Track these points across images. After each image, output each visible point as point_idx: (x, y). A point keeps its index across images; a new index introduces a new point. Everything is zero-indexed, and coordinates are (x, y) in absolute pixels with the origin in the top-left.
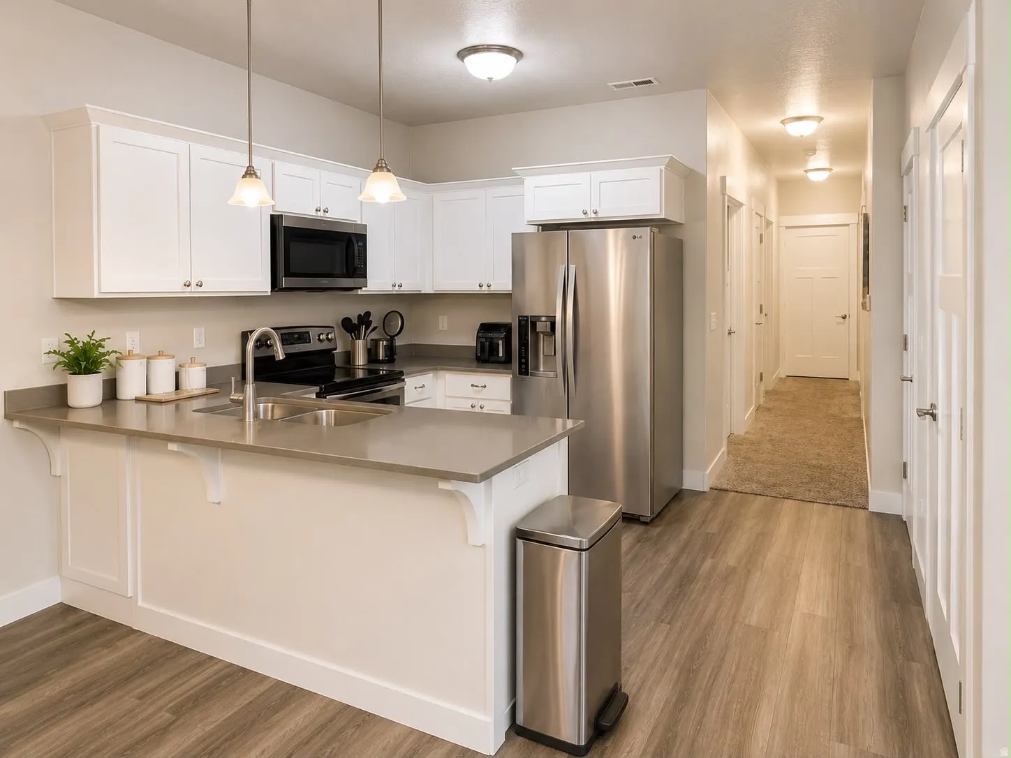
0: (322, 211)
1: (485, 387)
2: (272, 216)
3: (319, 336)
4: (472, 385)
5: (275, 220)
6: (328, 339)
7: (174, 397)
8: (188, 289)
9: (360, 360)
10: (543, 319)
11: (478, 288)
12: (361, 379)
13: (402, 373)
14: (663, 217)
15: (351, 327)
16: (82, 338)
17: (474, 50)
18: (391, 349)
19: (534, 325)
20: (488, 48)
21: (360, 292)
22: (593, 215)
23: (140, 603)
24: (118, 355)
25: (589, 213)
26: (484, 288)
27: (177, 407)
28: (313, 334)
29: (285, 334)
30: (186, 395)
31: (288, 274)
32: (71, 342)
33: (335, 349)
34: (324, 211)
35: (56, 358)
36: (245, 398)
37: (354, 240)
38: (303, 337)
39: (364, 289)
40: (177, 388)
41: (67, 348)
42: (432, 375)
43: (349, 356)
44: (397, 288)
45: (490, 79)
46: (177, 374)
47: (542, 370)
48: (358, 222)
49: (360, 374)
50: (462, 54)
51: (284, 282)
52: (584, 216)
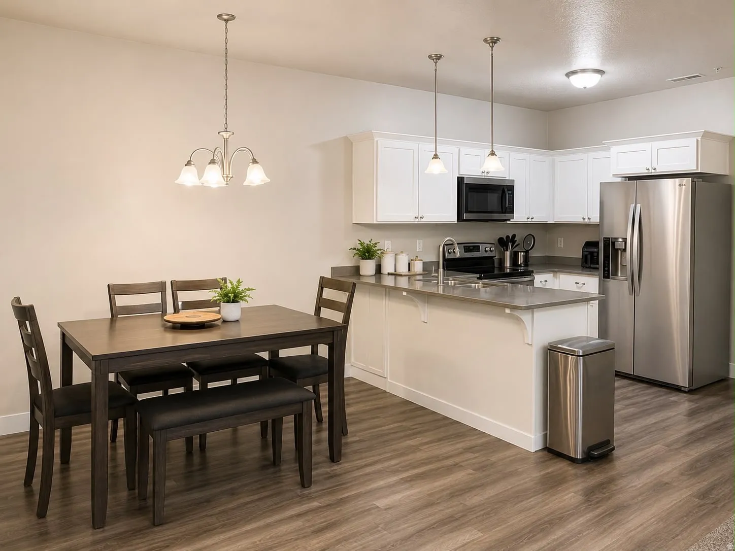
0: (486, 173)
1: (584, 284)
2: (458, 177)
3: (485, 248)
4: (576, 283)
5: (460, 180)
6: (491, 251)
7: (407, 273)
8: (417, 220)
9: (508, 264)
10: (620, 240)
11: (582, 220)
12: (508, 273)
13: (532, 272)
14: (699, 171)
15: (503, 243)
16: (367, 242)
17: (574, 72)
18: (526, 258)
19: (613, 244)
20: (583, 71)
21: (508, 222)
22: (653, 171)
23: (389, 380)
24: (382, 251)
25: (650, 169)
26: (586, 220)
27: (409, 278)
28: (482, 247)
29: (466, 246)
30: (414, 273)
31: (467, 212)
32: (361, 244)
33: (495, 256)
34: (487, 173)
35: (355, 252)
36: (438, 275)
37: (506, 190)
38: (476, 248)
39: (511, 220)
40: (409, 270)
41: (359, 247)
42: (552, 275)
43: (502, 261)
44: (530, 220)
45: (585, 88)
46: (409, 264)
47: (619, 275)
48: (507, 178)
49: (508, 271)
50: (568, 75)
51: (465, 216)
52: (647, 171)
